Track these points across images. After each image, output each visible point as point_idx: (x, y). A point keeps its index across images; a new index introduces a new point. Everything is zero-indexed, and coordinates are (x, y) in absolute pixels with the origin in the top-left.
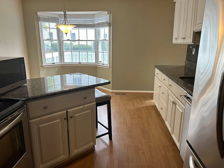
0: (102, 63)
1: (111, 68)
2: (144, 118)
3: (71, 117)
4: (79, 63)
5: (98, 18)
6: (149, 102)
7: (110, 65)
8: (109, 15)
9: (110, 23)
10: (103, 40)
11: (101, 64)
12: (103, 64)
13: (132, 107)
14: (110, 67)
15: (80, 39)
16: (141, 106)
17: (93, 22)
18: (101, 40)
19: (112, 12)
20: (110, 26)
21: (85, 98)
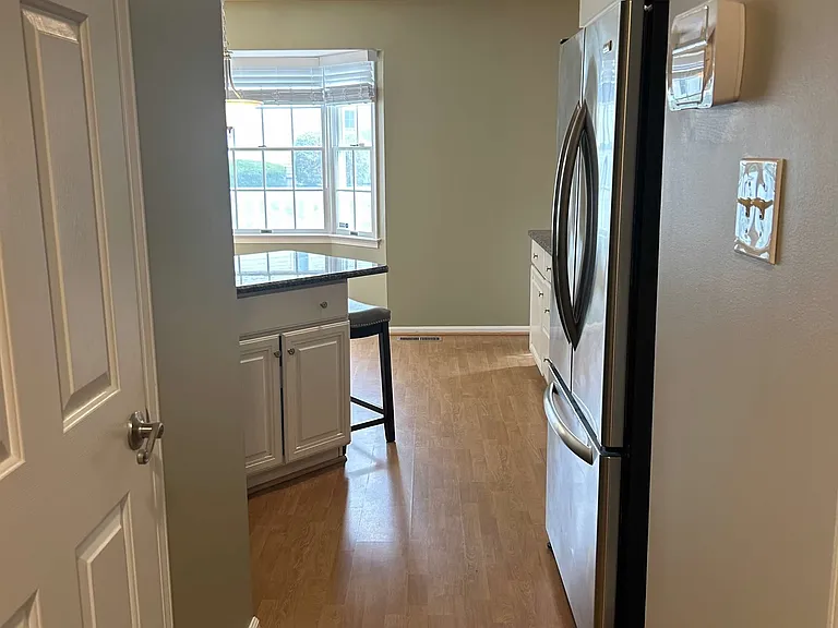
0: (351, 229)
1: (384, 245)
2: (493, 396)
3: (291, 352)
4: (263, 232)
5: (334, 69)
6: (516, 360)
7: (378, 237)
8: (372, 62)
9: (377, 90)
10: (353, 148)
11: (345, 232)
12: (352, 233)
13: (458, 372)
14: (379, 242)
15: (268, 145)
16: (489, 369)
17: (314, 84)
18: (344, 149)
19: (383, 53)
20: (376, 100)
21: (324, 306)
